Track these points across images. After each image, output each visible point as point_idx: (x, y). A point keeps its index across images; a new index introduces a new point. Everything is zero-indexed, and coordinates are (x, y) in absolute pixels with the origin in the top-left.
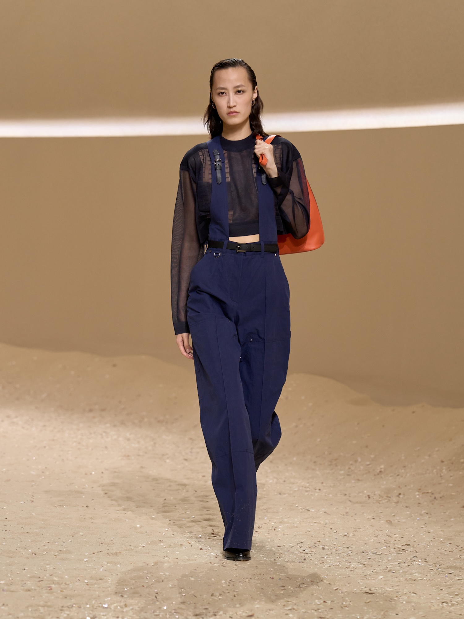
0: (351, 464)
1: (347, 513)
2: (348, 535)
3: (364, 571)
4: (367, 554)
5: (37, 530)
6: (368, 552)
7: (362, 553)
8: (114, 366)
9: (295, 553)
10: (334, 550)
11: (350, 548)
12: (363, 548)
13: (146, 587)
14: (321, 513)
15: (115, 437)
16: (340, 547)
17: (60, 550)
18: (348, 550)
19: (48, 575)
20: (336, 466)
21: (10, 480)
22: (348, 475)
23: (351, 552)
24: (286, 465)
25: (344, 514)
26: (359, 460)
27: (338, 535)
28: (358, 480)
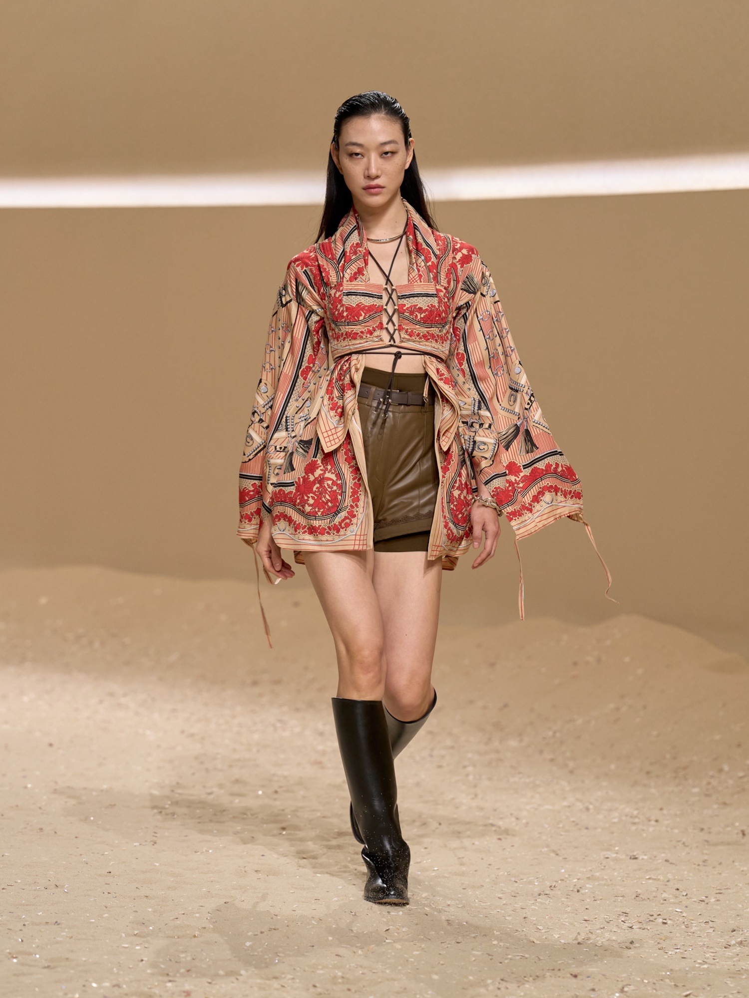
0: (712, 777)
1: (705, 861)
2: (706, 900)
3: (735, 963)
4: (741, 932)
5: (163, 893)
6: (742, 931)
7: (732, 932)
8: (296, 604)
9: (615, 932)
10: (683, 927)
11: (710, 923)
12: (733, 924)
13: (353, 991)
14: (660, 861)
15: (298, 729)
16: (693, 922)
17: (204, 926)
18: (708, 926)
19: (182, 971)
20: (686, 779)
21: (115, 805)
22: (707, 795)
23: (713, 929)
24: (597, 778)
25: (700, 863)
26: (726, 768)
27: (690, 900)
28: (725, 804)
